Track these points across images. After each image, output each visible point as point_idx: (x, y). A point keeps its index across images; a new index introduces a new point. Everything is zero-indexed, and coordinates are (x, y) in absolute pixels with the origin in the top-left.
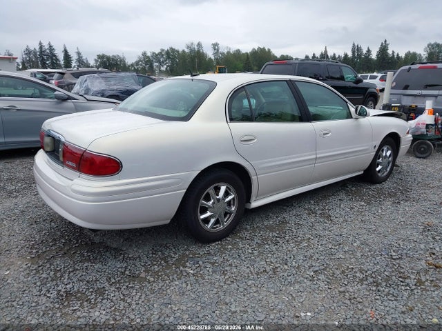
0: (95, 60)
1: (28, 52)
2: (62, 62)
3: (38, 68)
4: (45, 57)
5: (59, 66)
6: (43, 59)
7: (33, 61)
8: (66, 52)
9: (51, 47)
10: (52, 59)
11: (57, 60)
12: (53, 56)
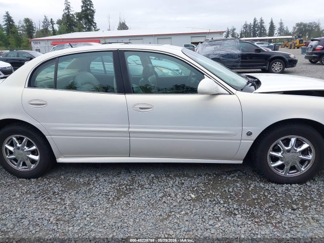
0: (294, 27)
1: (246, 26)
2: (267, 32)
3: (250, 37)
4: (256, 29)
5: (265, 35)
6: (255, 30)
7: (248, 33)
8: (272, 23)
9: (262, 20)
10: (261, 30)
11: (265, 30)
12: (262, 27)
